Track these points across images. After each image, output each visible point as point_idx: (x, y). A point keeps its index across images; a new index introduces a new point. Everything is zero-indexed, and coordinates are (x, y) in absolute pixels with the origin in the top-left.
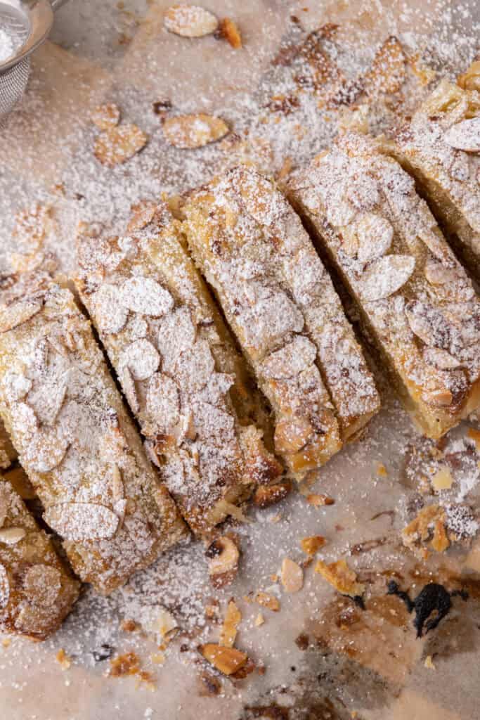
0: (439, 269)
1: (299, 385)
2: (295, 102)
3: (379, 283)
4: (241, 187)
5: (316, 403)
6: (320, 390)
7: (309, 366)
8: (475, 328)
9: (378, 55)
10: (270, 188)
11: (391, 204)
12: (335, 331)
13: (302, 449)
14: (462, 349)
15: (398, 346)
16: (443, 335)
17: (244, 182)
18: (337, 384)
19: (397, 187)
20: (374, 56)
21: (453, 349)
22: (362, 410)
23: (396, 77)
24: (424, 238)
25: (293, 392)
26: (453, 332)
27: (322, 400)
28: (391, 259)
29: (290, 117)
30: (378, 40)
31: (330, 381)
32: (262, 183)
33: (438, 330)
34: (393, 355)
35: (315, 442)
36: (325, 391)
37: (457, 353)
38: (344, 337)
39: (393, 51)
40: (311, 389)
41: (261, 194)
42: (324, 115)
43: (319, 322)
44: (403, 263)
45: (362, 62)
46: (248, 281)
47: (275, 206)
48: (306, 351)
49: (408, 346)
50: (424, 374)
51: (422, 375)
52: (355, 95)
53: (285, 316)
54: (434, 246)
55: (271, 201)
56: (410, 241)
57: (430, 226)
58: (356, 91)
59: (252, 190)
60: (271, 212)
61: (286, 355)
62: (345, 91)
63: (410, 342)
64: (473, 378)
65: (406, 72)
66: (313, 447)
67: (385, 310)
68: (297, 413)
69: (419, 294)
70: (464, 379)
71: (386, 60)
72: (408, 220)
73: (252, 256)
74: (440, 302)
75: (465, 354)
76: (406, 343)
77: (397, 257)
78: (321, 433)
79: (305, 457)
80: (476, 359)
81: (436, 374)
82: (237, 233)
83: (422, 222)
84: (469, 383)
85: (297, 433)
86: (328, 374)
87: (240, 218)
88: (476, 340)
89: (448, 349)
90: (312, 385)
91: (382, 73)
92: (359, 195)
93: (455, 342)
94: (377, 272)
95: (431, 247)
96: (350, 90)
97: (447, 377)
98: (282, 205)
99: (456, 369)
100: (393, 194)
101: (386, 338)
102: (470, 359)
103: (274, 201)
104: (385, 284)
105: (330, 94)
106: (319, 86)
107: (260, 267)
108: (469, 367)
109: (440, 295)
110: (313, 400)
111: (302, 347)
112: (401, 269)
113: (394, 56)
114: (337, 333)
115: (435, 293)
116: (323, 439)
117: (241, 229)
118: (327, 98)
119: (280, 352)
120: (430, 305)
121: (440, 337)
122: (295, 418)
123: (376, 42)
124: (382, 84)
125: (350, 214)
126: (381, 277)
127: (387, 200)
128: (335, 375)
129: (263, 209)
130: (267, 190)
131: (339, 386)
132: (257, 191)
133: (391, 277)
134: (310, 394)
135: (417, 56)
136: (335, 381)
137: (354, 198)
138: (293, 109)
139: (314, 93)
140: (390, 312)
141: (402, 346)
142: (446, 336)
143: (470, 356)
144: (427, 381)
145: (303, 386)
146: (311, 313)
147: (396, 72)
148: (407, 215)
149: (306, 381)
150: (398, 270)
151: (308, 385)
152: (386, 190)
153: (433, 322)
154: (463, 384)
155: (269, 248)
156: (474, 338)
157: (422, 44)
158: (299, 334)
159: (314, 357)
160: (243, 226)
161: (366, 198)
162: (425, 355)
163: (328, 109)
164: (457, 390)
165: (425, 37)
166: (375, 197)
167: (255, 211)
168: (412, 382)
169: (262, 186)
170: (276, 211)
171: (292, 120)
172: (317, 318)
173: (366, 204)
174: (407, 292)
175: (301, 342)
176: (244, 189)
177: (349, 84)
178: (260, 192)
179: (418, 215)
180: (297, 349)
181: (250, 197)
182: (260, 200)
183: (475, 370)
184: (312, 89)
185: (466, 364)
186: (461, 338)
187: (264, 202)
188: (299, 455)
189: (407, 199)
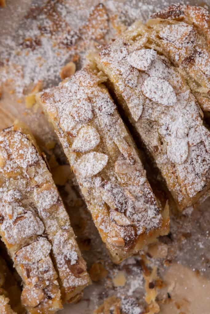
0: (124, 164)
1: (38, 268)
2: (39, 43)
3: (86, 168)
4: (10, 142)
5: (48, 280)
6: (51, 272)
7: (46, 257)
8: (144, 202)
9: (91, 15)
10: (28, 144)
11: (99, 120)
12: (63, 235)
13: (37, 306)
14: (134, 214)
15: (95, 207)
16: (122, 204)
17: (12, 139)
18: (62, 267)
19: (104, 110)
20: (88, 16)
21: (128, 213)
22: (77, 284)
23: (102, 29)
24: (118, 144)
25: (34, 273)
26: (130, 202)
27: (52, 278)
28: (95, 154)
29: (35, 52)
30: (92, 5)
31: (58, 265)
32: (23, 140)
33: (118, 201)
34: (92, 212)
35: (46, 303)
36: (55, 272)
37: (131, 216)
38: (68, 239)
39: (100, 13)
40: (46, 272)
41: (21, 148)
42: (56, 51)
43: (53, 229)
44: (101, 158)
45: (81, 19)
46: (10, 203)
47: (30, 156)
48: (44, 247)
49: (101, 208)
50: (109, 226)
51: (108, 227)
52: (76, 40)
53: (31, 225)
54: (123, 149)
55: (27, 153)
56: (109, 144)
57: (123, 136)
58: (76, 37)
59: (16, 144)
60: (27, 160)
61: (32, 249)
62: (69, 37)
63: (102, 206)
64: (139, 232)
65: (108, 26)
66: (44, 306)
67: (89, 184)
68: (36, 286)
69: (111, 177)
70: (133, 232)
71: (96, 19)
72: (109, 131)
73: (14, 187)
74: (123, 184)
75: (136, 217)
76: (100, 206)
77: (98, 154)
78: (50, 298)
79: (39, 311)
80: (142, 221)
81: (117, 227)
82: (5, 171)
83: (118, 133)
84: (136, 235)
85: (35, 297)
86: (57, 261)
87: (8, 162)
88: (143, 210)
89: (125, 213)
90: (47, 269)
91: (93, 27)
92: (79, 113)
93: (130, 209)
94: (86, 161)
95: (120, 149)
96: (72, 37)
97: (122, 230)
98: (34, 156)
99: (128, 226)
100: (101, 114)
101: (88, 202)
102: (138, 221)
103: (29, 153)
104: (90, 169)
105: (60, 39)
106: (54, 33)
107: (18, 194)
108: (137, 225)
109: (124, 180)
110: (47, 278)
111: (42, 244)
112: (100, 162)
113: (101, 16)
114: (64, 236)
115: (120, 178)
116: (50, 302)
117: (8, 168)
118: (59, 41)
119: (28, 247)
120: (116, 185)
121: (119, 205)
122: (34, 289)
123: (91, 6)
124: (93, 34)
125: (73, 124)
126: (88, 164)
127: (97, 117)
128: (61, 262)
129: (22, 158)
130: (26, 145)
131: (64, 269)
132: (19, 146)
133: (94, 165)
134: (45, 274)
135: (116, 16)
136: (61, 266)
137: (75, 115)
138: (37, 47)
139: (51, 38)
140: (92, 186)
141: (97, 207)
142: (124, 205)
143: (139, 219)
144: (110, 231)
145: (41, 269)
146: (49, 222)
147: (102, 26)
148: (109, 127)
149: (43, 266)
150: (97, 162)
151: (44, 269)
152: (97, 110)
153: (116, 196)
154: (132, 236)
155: (24, 182)
156: (143, 208)
157: (119, 9)
158: (41, 236)
159: (49, 252)
160: (9, 167)
161: (83, 116)
162: (110, 215)
163: (59, 48)
164: (128, 239)
165: (121, 4)
166: (90, 115)
167: (17, 158)
168: (102, 230)
169: (23, 142)
170: (30, 160)
171: (37, 54)
172: (52, 226)
173: (83, 119)
174: (103, 175)
175: (42, 241)
176: (12, 144)
177: (72, 33)
178: (21, 146)
179: (116, 128)
180: (39, 245)
181: (15, 149)
182: (21, 152)
183: (141, 228)
184: (49, 35)
185: (136, 223)
186: (134, 208)
187: (23, 153)
188: (35, 309)
189: (110, 117)
